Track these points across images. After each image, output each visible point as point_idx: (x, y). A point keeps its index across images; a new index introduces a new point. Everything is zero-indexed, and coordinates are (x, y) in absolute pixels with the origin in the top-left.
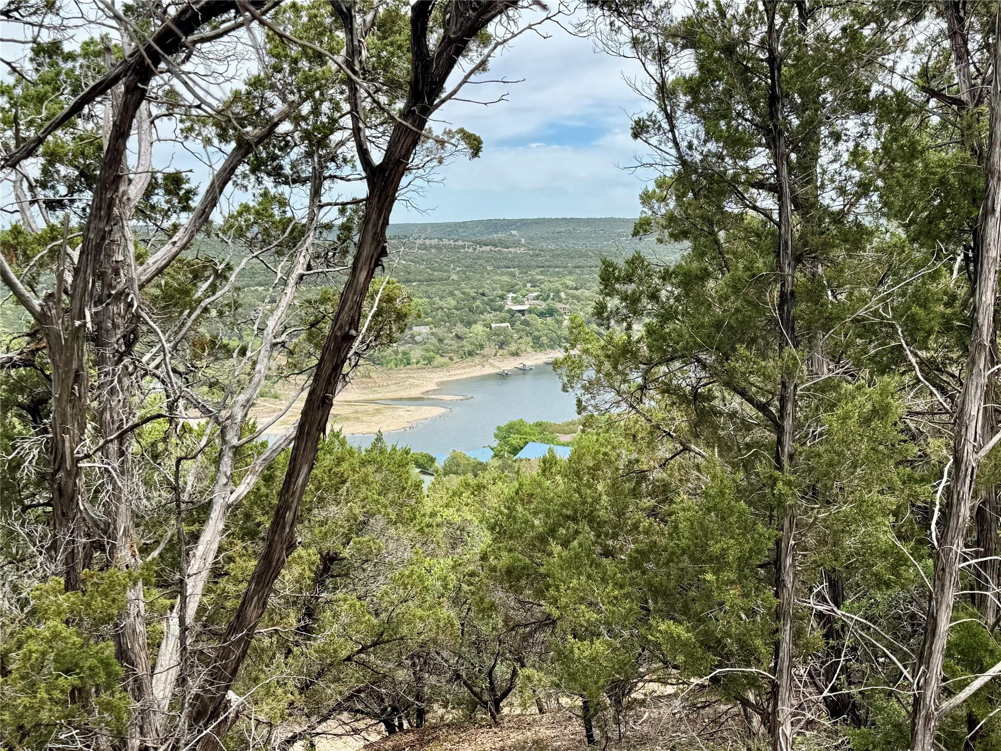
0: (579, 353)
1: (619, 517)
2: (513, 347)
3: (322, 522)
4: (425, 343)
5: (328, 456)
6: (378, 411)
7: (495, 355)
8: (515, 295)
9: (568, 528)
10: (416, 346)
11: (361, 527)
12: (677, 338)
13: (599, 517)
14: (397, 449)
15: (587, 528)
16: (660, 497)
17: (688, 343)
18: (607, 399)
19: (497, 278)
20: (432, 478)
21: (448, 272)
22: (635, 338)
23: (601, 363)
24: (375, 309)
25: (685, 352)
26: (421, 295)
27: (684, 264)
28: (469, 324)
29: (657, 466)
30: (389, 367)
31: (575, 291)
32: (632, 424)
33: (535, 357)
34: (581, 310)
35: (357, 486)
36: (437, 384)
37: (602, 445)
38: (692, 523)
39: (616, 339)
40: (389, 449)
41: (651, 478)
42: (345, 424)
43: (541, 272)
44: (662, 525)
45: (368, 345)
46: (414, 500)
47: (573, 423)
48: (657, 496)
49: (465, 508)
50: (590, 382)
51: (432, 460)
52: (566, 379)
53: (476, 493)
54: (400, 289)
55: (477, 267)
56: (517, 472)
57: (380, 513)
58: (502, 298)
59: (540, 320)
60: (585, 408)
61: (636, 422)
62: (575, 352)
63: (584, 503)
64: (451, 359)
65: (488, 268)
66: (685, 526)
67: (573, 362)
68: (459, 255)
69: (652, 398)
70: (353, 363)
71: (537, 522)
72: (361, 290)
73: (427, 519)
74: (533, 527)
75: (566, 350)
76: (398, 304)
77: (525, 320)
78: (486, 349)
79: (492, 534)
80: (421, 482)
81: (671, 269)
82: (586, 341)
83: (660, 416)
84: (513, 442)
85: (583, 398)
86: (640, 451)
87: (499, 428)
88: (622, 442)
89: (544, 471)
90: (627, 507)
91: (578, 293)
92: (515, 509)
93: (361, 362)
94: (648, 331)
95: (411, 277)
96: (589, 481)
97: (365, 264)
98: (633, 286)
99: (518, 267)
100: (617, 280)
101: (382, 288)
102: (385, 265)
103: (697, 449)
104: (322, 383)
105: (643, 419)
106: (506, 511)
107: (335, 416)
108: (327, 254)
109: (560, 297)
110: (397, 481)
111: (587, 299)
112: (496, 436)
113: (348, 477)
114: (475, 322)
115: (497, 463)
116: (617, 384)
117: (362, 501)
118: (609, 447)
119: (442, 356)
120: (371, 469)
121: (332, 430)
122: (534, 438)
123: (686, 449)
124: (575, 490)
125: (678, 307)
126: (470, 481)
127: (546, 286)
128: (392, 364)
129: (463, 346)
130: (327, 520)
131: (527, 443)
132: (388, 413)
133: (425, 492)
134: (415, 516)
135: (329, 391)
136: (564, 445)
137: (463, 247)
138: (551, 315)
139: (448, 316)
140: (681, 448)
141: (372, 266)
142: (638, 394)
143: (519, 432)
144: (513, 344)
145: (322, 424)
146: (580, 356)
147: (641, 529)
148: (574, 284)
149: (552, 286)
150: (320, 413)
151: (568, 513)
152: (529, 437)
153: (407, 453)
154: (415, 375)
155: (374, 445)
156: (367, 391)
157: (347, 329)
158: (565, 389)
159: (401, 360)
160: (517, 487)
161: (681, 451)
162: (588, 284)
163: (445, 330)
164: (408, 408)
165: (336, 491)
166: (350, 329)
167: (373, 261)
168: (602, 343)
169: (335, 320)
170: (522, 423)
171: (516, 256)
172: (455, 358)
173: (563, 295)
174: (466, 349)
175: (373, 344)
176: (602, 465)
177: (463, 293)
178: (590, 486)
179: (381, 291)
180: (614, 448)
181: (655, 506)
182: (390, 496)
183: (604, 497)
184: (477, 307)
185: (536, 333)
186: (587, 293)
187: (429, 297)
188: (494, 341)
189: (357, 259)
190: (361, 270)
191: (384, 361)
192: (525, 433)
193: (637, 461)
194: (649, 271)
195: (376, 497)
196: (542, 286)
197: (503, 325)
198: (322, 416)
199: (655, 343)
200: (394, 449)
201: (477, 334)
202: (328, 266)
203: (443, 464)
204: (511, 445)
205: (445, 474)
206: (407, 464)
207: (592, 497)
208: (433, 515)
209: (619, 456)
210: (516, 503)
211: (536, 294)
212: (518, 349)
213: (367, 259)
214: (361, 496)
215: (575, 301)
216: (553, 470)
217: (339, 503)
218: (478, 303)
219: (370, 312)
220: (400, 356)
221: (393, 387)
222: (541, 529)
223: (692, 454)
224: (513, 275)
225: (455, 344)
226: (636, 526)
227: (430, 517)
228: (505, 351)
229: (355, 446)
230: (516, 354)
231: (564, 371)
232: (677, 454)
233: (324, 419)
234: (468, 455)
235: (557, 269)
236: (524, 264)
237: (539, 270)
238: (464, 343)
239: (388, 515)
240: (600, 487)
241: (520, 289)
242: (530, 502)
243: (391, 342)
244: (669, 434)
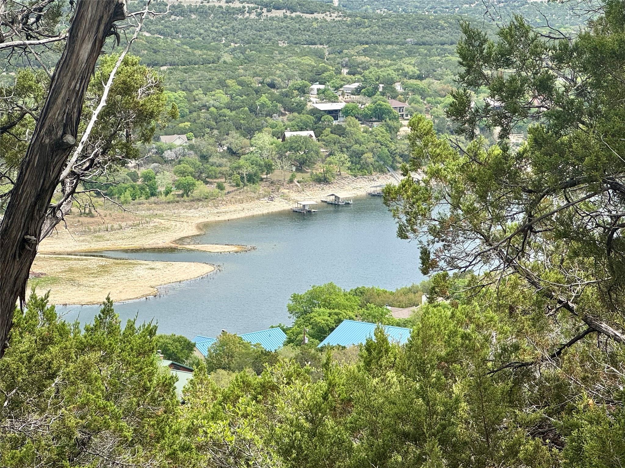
0: (426, 177)
1: (487, 436)
2: (319, 169)
3: (16, 440)
4: (179, 162)
5: (27, 335)
6: (104, 270)
7: (291, 181)
8: (322, 87)
9: (407, 452)
10: (165, 166)
11: (78, 449)
12: (581, 152)
13: (454, 435)
14: (136, 326)
15: (437, 449)
16: (552, 406)
17: (598, 159)
18: (468, 250)
19: (295, 59)
20: (190, 376)
21: (217, 49)
22: (513, 152)
23: (460, 193)
24: (103, 103)
25: (594, 173)
26: (173, 86)
27: (592, 34)
28: (249, 132)
29: (547, 355)
30: (122, 198)
31: (418, 82)
32: (508, 289)
33: (354, 185)
34: (427, 111)
35: (73, 383)
36: (198, 227)
37: (460, 323)
38: (604, 443)
39: (483, 154)
40: (123, 329)
41: (538, 376)
42: (54, 289)
43: (364, 51)
44: (555, 450)
45: (92, 161)
46: (162, 409)
47: (413, 290)
48: (547, 404)
49: (242, 421)
50: (442, 222)
51: (190, 347)
52: (404, 218)
53: (260, 397)
54: (143, 73)
55: (263, 42)
56: (326, 365)
57: (108, 427)
58: (303, 91)
59: (362, 127)
60: (434, 265)
61: (514, 286)
62: (417, 176)
63: (431, 413)
64: (220, 187)
65: (281, 44)
66: (592, 448)
67: (416, 191)
68: (234, 23)
69: (540, 248)
70: (68, 189)
71: (356, 444)
72: (83, 72)
73: (182, 439)
74: (350, 450)
75: (405, 172)
76: (140, 97)
77: (339, 127)
78: (276, 172)
79: (286, 461)
80: (174, 379)
81: (571, 45)
82: (436, 158)
83: (553, 276)
84: (318, 319)
85: (432, 249)
86: (520, 333)
87: (295, 298)
88: (492, 320)
89: (368, 364)
90: (499, 420)
91: (422, 84)
92: (321, 423)
93: (80, 189)
94: (535, 140)
95: (159, 57)
96: (438, 379)
97: (89, 31)
98: (511, 71)
99: (328, 42)
100: (487, 59)
101: (114, 71)
102: (121, 32)
103: (611, 330)
104: (20, 220)
105: (526, 281)
106: (307, 425)
107: (38, 276)
108: (27, 17)
109: (394, 90)
110: (135, 378)
111: (437, 93)
112: (291, 310)
113: (59, 368)
114: (260, 129)
115: (292, 352)
116: (484, 226)
117: (81, 408)
118: (472, 326)
119: (207, 183)
120: (94, 356)
121: (33, 297)
122: (351, 314)
123: (594, 329)
124: (417, 393)
125: (581, 103)
126: (250, 379)
127: (372, 73)
128: (128, 193)
129: (239, 167)
130: (24, 439)
131: (340, 321)
132: (120, 272)
133: (179, 395)
134: (163, 432)
135: (32, 230)
136: (398, 325)
137: (241, 11)
138: (380, 118)
139: (215, 120)
140: (585, 328)
141: (100, 35)
142: (517, 242)
143: (327, 304)
144: (319, 164)
145: (19, 283)
146: (427, 182)
147: (521, 455)
148: (416, 69)
149: (382, 73)
150: (17, 266)
151: (406, 428)
152: (343, 312)
153: (152, 333)
154: (163, 213)
155: (100, 321)
156: (88, 238)
157: (60, 133)
158: (402, 234)
159: (142, 189)
160: (325, 389)
161: (586, 333)
162: (439, 71)
163: (212, 141)
164: (151, 264)
165: (40, 390)
166: (64, 133)
167: (102, 27)
168: (462, 160)
169: (42, 120)
170: (332, 289)
171: (324, 26)
172: (225, 185)
173: (398, 87)
174: (244, 172)
175: (100, 159)
176: (461, 354)
177: (241, 83)
178: (441, 387)
179: (112, 76)
180: (479, 327)
181: (544, 420)
182: (125, 400)
183: (463, 404)
184: (263, 105)
185: (356, 147)
186: (437, 85)
187: (186, 89)
188: (289, 158)
189: (75, 24)
190: (83, 40)
191: (115, 190)
192: (338, 306)
193: (516, 348)
194: (536, 47)
195: (102, 402)
196: (367, 72)
197: (304, 134)
198: (20, 271)
199: (547, 158)
200: (131, 327)
201: (261, 149)
202: (29, 37)
203: (206, 354)
204: (314, 325)
205: (212, 368)
206: (151, 350)
207: (445, 404)
208: (192, 431)
209: (487, 340)
210: (324, 414)
211: (355, 85)
212: (327, 171)
213: (92, 24)
214: (79, 400)
215: (418, 97)
216: (384, 362)
217: (43, 411)
218: (264, 98)
219: (95, 108)
220: (140, 182)
221: (129, 232)
222: (363, 455)
223: (603, 338)
224: (320, 56)
225: (227, 164)
226: (513, 451)
227: (188, 434)
228: (307, 176)
229: (70, 322)
230: (323, 180)
231: (401, 205)
232: (580, 337)
233: (23, 276)
234: (247, 339)
235: (389, 47)
236: (338, 38)
237: (361, 48)
238: (242, 161)
239: (121, 430)
240: (456, 389)
241: (331, 77)
242: (345, 412)
243: (128, 156)
244: (566, 306)
